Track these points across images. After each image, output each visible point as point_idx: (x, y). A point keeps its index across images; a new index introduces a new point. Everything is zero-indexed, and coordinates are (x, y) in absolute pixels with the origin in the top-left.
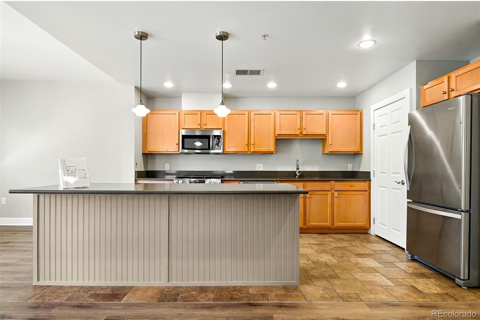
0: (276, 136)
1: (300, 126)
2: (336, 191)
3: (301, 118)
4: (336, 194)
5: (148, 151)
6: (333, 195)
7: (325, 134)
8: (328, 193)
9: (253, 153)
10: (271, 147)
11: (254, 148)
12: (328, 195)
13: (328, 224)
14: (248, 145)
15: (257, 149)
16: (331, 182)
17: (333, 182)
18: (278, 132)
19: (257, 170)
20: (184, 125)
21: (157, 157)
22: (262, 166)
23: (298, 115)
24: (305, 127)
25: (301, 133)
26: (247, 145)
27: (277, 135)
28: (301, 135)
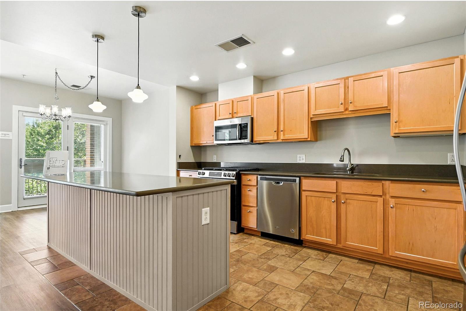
0: (311, 118)
1: (345, 99)
2: (392, 197)
3: (346, 87)
4: (392, 202)
5: (195, 144)
6: (385, 203)
7: (387, 107)
8: (377, 199)
9: (283, 141)
10: (304, 133)
11: (284, 135)
12: (377, 202)
13: (378, 249)
14: (278, 132)
15: (287, 136)
16: (383, 182)
17: (387, 183)
18: (313, 112)
19: (298, 162)
20: (219, 116)
21: (208, 149)
22: (304, 158)
23: (342, 85)
24: (353, 99)
25: (346, 109)
26: (275, 131)
27: (312, 116)
28: (347, 112)
